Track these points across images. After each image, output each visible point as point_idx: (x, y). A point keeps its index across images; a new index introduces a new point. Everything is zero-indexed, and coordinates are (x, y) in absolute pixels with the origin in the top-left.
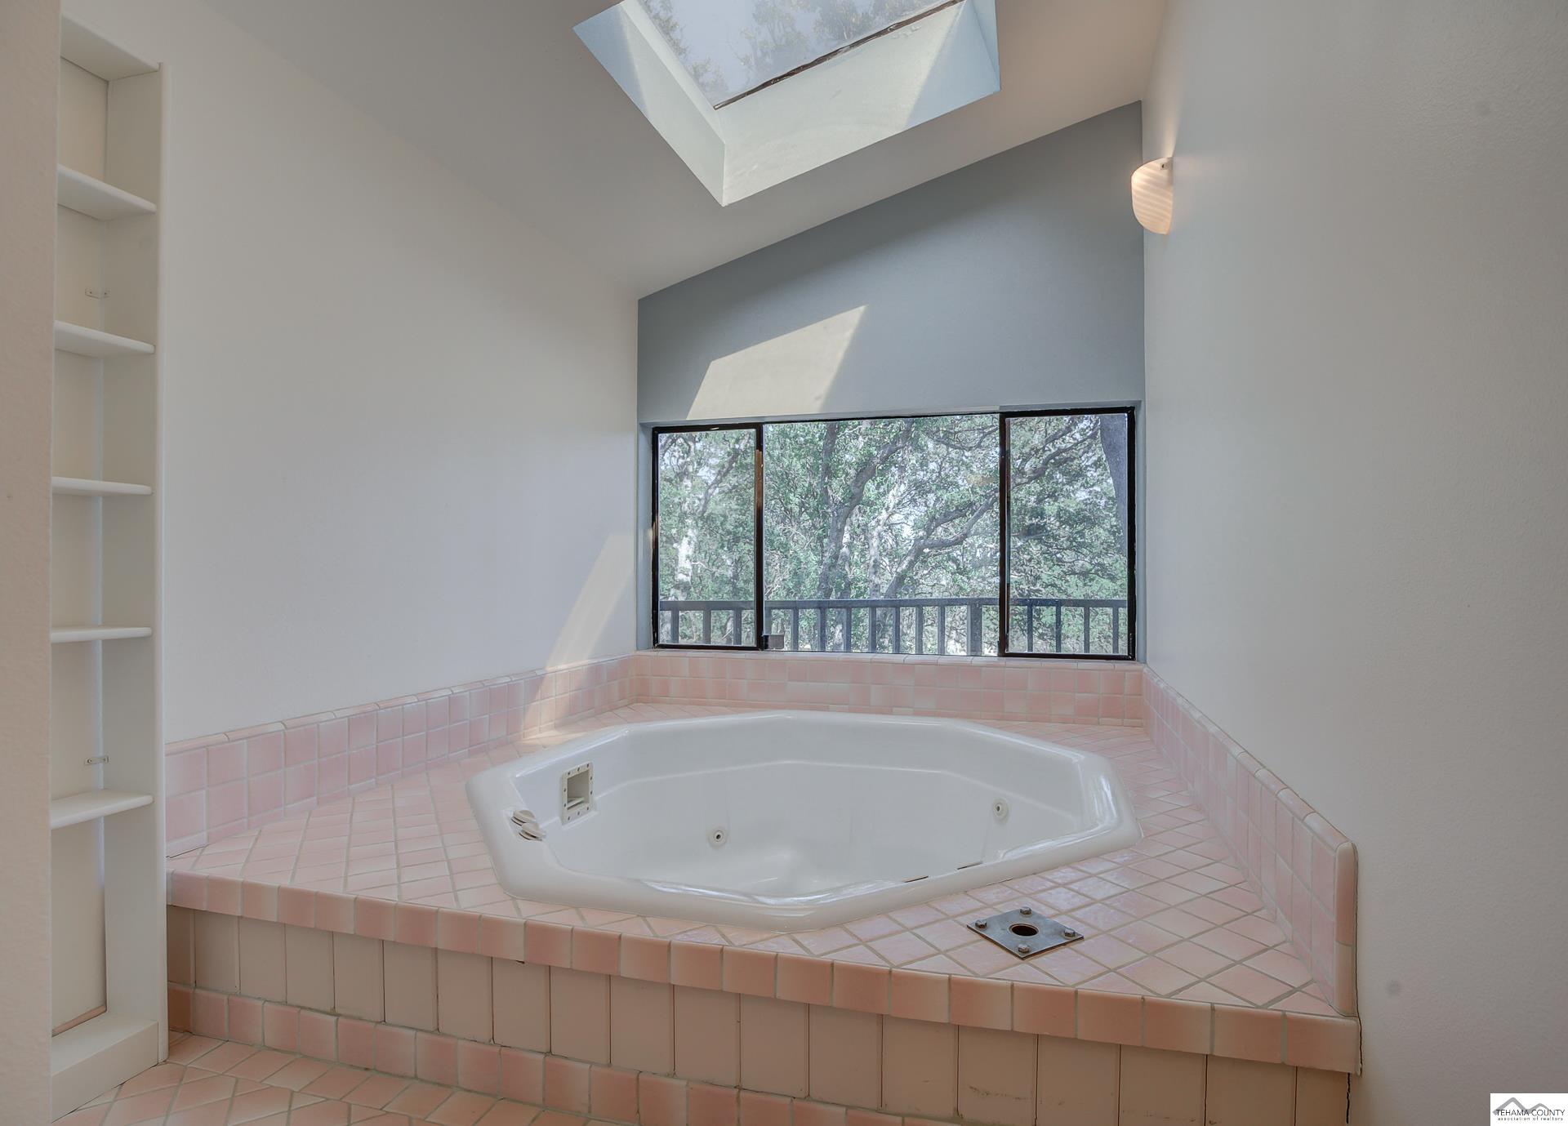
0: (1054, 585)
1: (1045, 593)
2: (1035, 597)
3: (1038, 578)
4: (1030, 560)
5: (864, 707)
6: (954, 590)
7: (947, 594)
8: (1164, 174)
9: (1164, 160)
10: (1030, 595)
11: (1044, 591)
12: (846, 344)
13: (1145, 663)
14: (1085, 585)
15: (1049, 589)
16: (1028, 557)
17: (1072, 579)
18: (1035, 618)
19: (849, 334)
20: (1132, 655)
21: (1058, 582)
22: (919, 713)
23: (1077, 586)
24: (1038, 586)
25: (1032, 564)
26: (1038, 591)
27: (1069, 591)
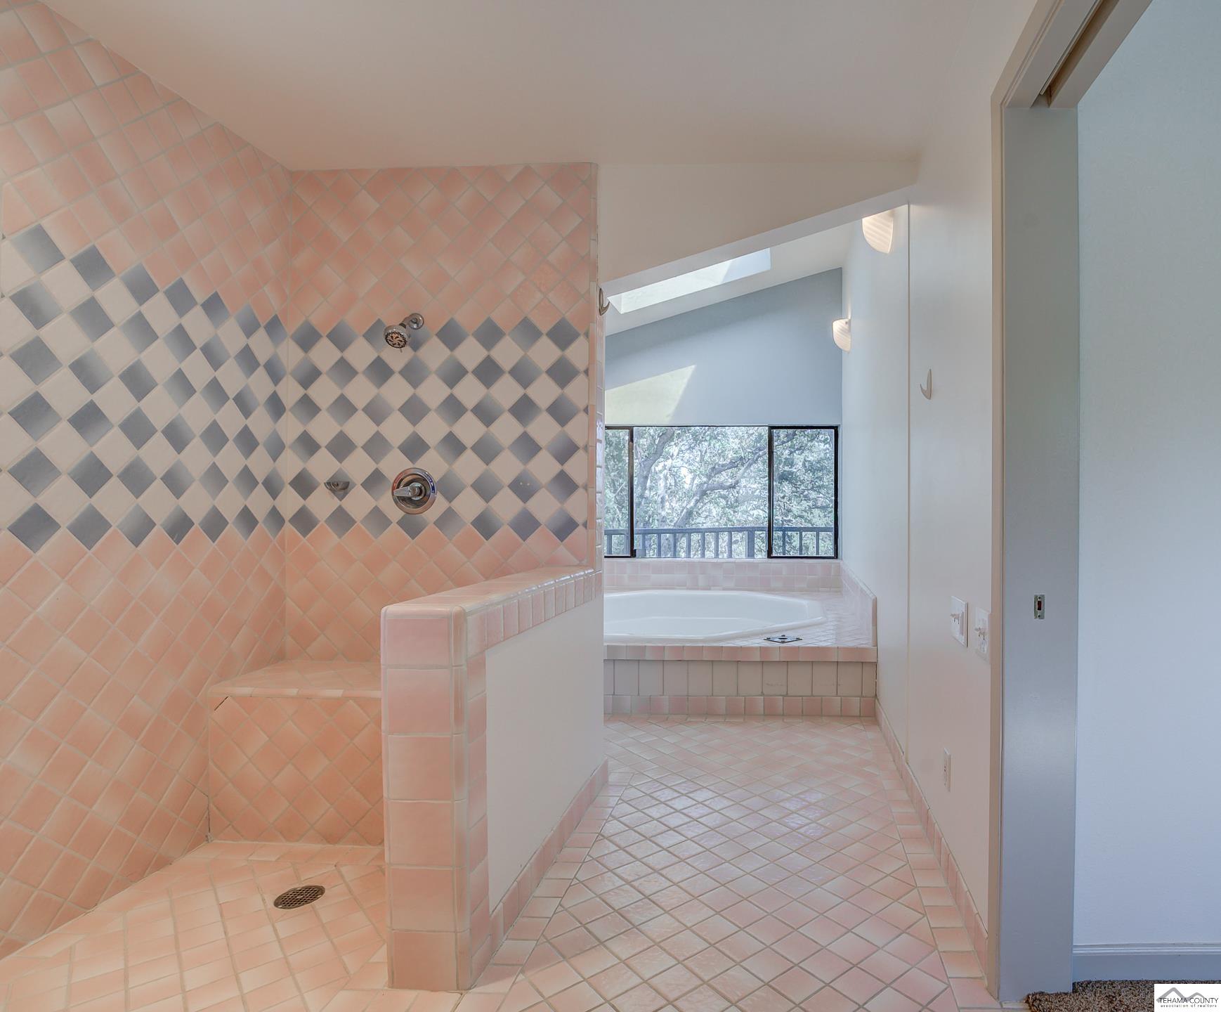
0: (801, 517)
1: (796, 523)
2: (787, 526)
3: (789, 511)
4: (783, 498)
5: (695, 587)
6: (723, 521)
7: (717, 524)
8: (846, 327)
9: (847, 320)
10: (783, 524)
11: (794, 521)
12: (684, 386)
13: (842, 559)
14: (825, 516)
15: (798, 519)
16: (782, 495)
17: (816, 512)
18: (788, 543)
19: (685, 381)
20: (836, 556)
21: (804, 514)
22: (724, 589)
23: (819, 516)
24: (789, 518)
25: (785, 500)
26: (790, 521)
27: (814, 521)
